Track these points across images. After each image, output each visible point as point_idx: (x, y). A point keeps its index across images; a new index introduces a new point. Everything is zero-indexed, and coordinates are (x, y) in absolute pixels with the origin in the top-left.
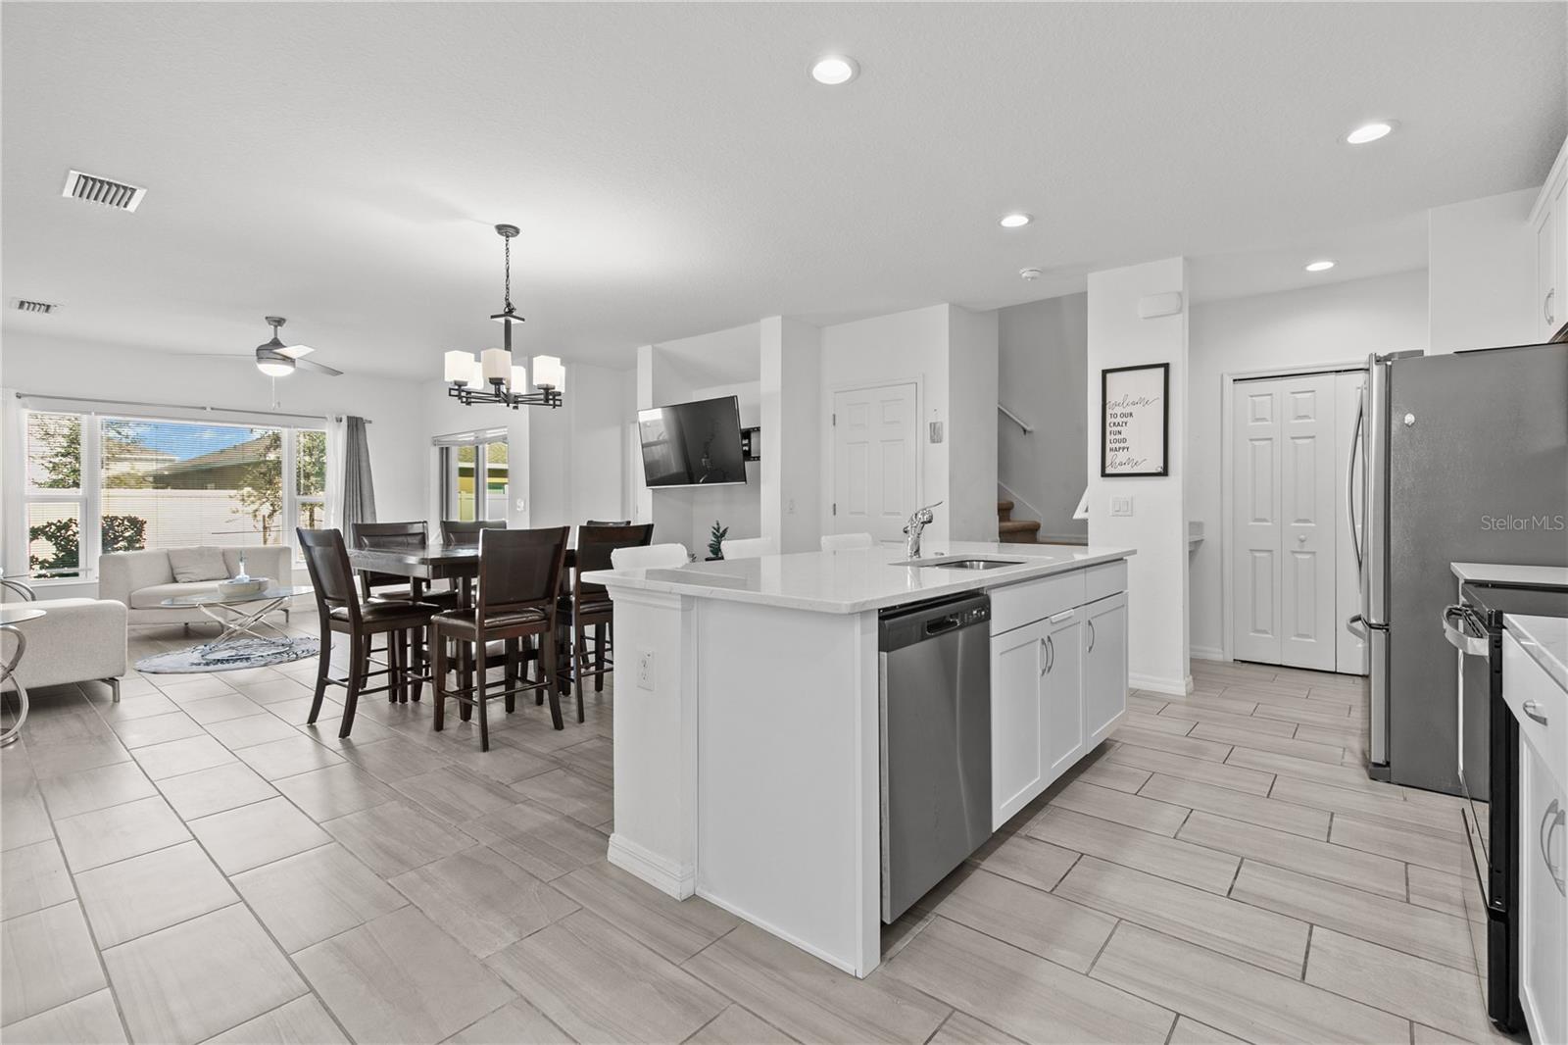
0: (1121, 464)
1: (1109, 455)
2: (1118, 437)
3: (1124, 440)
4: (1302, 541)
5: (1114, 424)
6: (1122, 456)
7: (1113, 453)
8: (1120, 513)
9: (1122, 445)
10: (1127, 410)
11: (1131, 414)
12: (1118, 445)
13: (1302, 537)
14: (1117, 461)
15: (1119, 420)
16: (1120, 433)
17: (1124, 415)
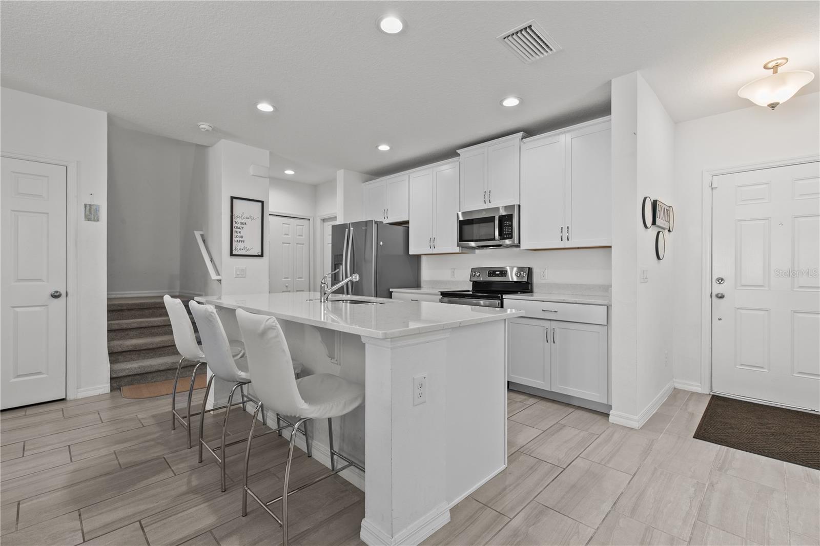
0: (240, 249)
1: (234, 244)
2: (239, 234)
3: (242, 237)
4: (287, 286)
5: (237, 227)
6: (241, 245)
7: (236, 243)
8: (239, 276)
9: (241, 239)
10: (243, 221)
11: (245, 223)
12: (238, 239)
13: (287, 285)
14: (238, 248)
15: (239, 225)
16: (240, 232)
17: (242, 223)
